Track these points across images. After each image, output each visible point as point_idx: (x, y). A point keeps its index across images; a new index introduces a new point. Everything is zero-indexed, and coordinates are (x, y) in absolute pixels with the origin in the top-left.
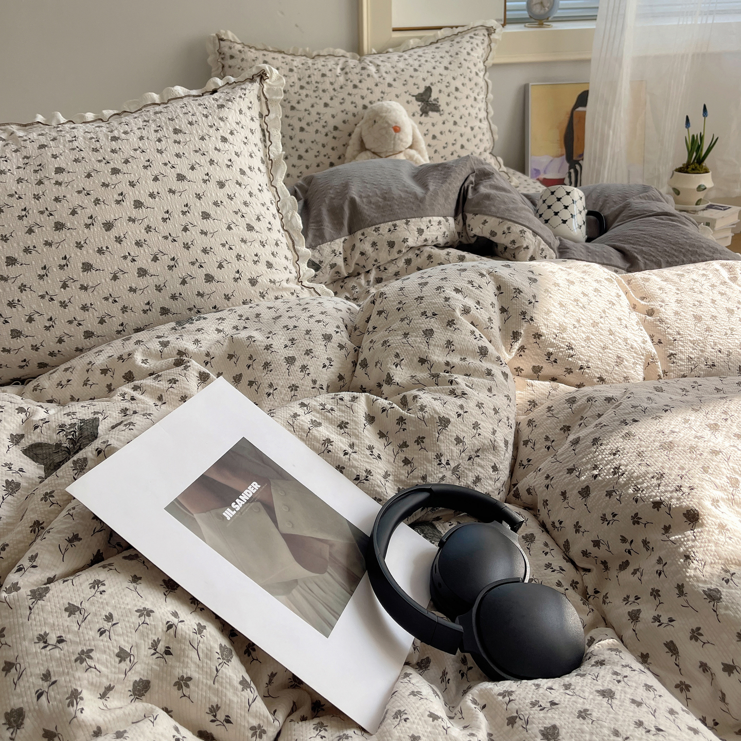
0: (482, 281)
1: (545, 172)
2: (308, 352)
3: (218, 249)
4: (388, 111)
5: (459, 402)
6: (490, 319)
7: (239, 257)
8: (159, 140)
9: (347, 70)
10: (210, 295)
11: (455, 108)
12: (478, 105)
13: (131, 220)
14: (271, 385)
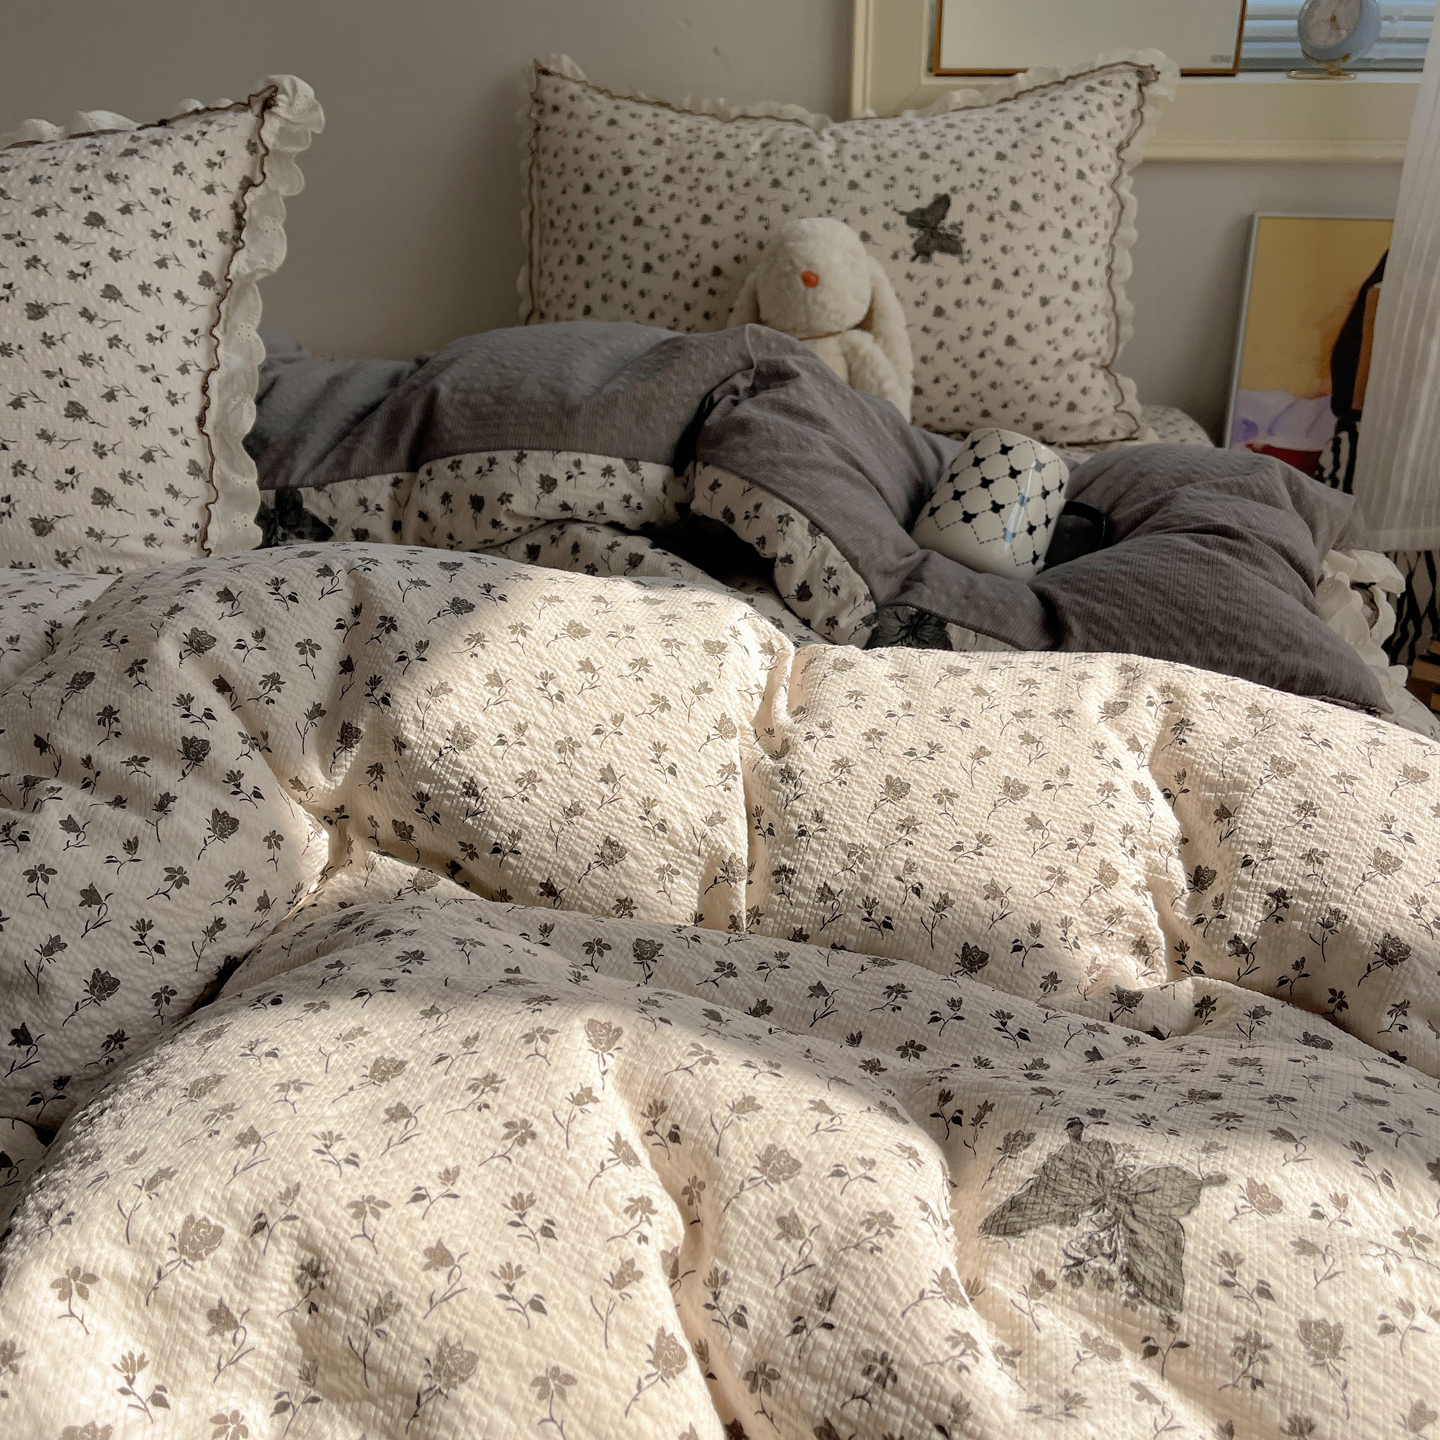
7: (19, 468)
11: (1004, 250)
12: (1074, 251)
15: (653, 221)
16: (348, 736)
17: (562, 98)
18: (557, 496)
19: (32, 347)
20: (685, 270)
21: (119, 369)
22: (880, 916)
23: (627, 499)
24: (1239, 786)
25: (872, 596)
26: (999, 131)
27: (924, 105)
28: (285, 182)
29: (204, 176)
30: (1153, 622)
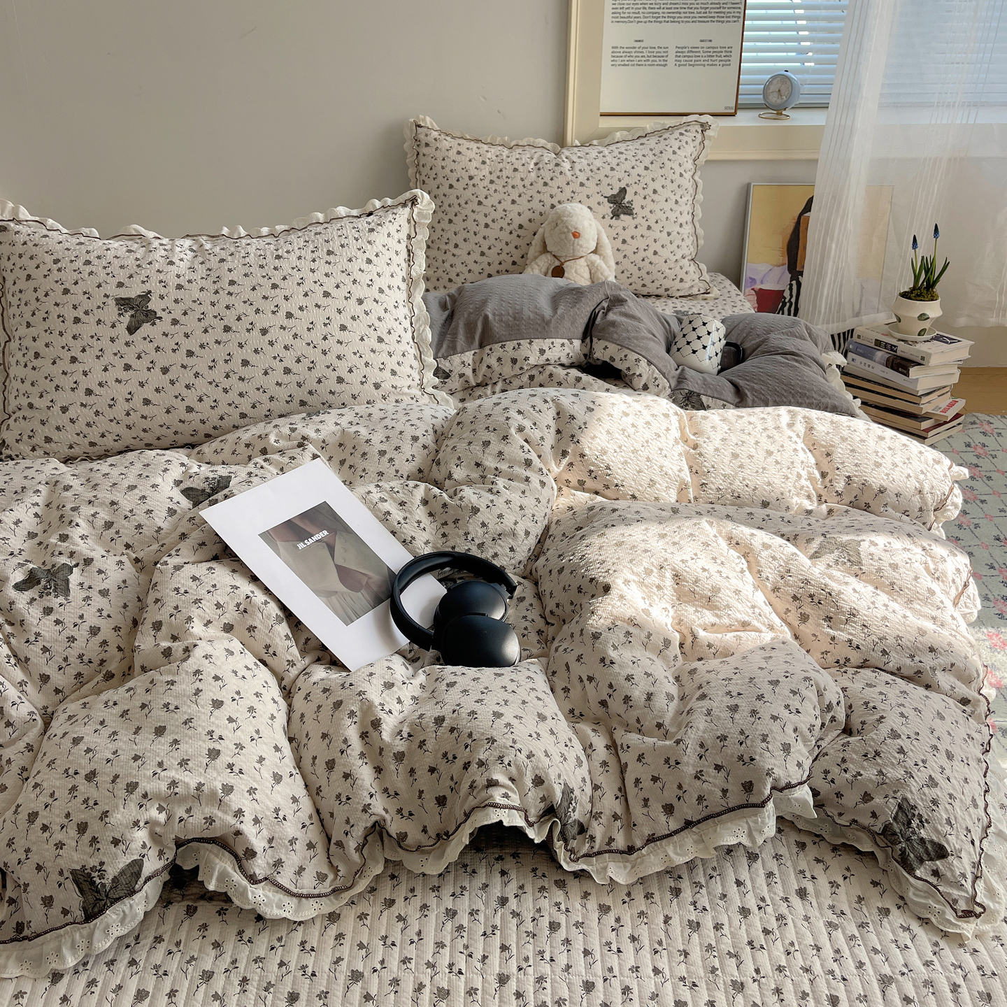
0: (544, 407)
1: (762, 282)
2: (397, 448)
3: (350, 356)
4: (570, 215)
5: (492, 497)
6: (542, 438)
7: (367, 364)
8: (314, 261)
9: (540, 165)
10: (340, 394)
11: (651, 212)
12: (679, 209)
13: (283, 328)
14: (364, 470)
15: (487, 202)
16: (564, 454)
17: (430, 140)
19: (362, 316)
20: (505, 226)
21: (389, 322)
22: (736, 495)
26: (644, 155)
29: (396, 236)
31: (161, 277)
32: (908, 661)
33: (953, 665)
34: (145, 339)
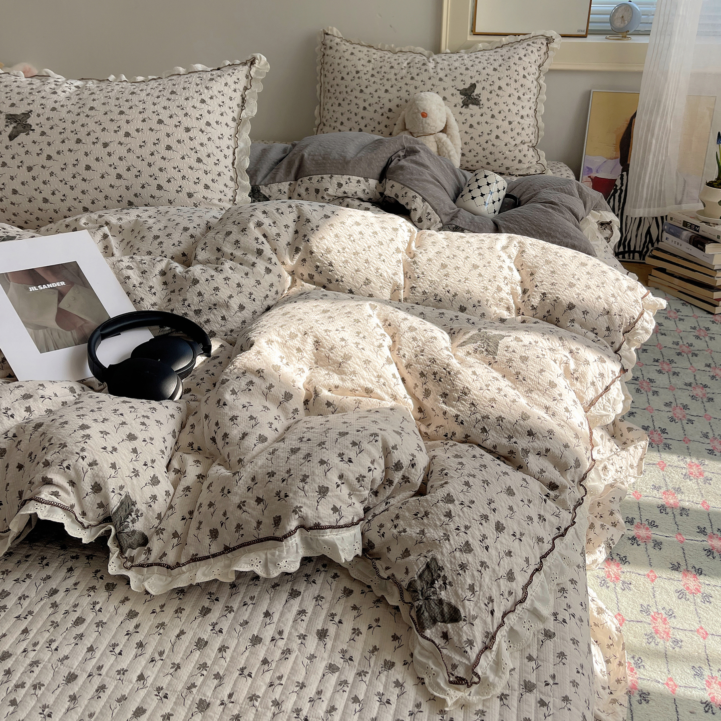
2: (169, 235)
3: (170, 170)
5: (214, 274)
7: (184, 177)
10: (159, 198)
11: (495, 104)
12: (522, 104)
13: (120, 143)
14: (138, 249)
15: (367, 91)
16: (297, 250)
17: (333, 44)
18: (342, 189)
19: (187, 141)
20: (378, 110)
21: (211, 148)
22: (438, 298)
23: (364, 190)
24: (536, 267)
25: (441, 221)
26: (495, 60)
27: (469, 48)
28: (257, 88)
29: (233, 86)
30: (527, 229)
31: (43, 101)
32: (504, 441)
33: (547, 450)
34: (19, 144)
